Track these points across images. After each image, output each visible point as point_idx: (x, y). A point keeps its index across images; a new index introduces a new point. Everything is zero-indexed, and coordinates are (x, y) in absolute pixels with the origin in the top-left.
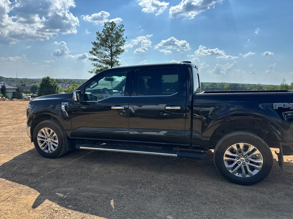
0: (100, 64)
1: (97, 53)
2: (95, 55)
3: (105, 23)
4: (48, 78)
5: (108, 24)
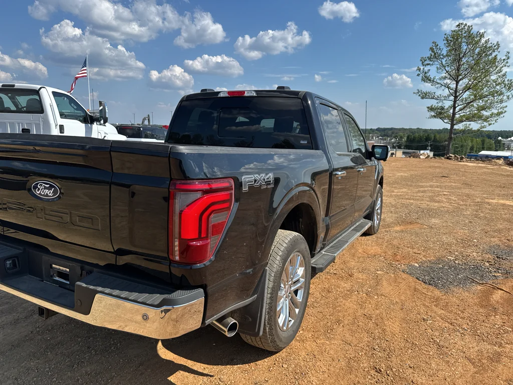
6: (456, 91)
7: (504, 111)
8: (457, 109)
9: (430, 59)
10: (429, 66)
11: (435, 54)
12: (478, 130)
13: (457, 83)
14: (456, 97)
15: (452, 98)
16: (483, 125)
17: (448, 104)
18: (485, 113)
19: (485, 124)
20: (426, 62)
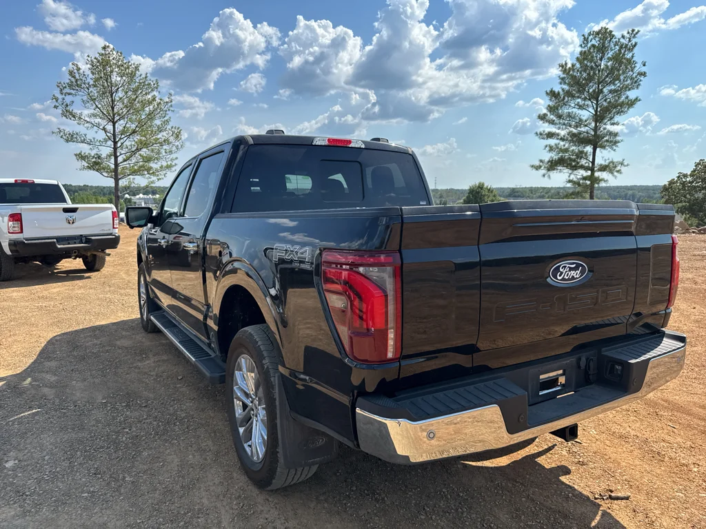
0: (564, 146)
1: (560, 117)
2: (552, 122)
3: (583, 35)
4: (481, 187)
5: (591, 37)
6: (114, 135)
7: (173, 164)
8: (120, 159)
9: (70, 86)
10: (71, 96)
11: (77, 81)
12: (147, 186)
13: (114, 124)
14: (115, 143)
15: (110, 143)
16: (151, 180)
17: (106, 151)
18: (154, 165)
19: (154, 178)
20: (65, 91)
